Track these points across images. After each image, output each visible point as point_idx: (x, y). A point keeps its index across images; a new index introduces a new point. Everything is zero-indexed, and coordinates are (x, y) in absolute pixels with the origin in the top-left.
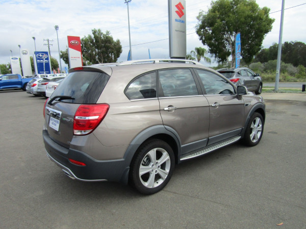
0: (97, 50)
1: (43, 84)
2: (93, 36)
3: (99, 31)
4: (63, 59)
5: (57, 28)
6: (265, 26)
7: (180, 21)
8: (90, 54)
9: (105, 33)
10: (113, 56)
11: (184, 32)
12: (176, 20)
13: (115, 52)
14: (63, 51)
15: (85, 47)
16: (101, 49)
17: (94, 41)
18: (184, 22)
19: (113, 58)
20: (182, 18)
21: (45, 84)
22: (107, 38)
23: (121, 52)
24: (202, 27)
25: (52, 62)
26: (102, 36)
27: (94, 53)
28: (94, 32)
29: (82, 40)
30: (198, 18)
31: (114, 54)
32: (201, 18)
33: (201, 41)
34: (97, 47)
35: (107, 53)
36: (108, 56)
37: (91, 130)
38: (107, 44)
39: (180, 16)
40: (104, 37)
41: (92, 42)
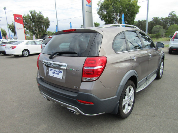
0: (33, 24)
1: (2, 46)
2: (30, 15)
3: (34, 11)
4: (10, 30)
5: (5, 9)
6: (136, 10)
7: (89, 6)
8: (29, 26)
9: (38, 13)
10: (44, 27)
11: (91, 13)
12: (87, 5)
13: (46, 25)
14: (10, 24)
15: (26, 22)
16: (36, 23)
17: (31, 18)
18: (91, 6)
19: (44, 29)
20: (90, 4)
21: (4, 46)
22: (40, 16)
23: (49, 25)
24: (101, 10)
25: (2, 32)
26: (36, 15)
27: (32, 25)
28: (31, 12)
29: (23, 17)
30: (98, 4)
31: (45, 26)
32: (100, 4)
33: (100, 18)
34: (34, 22)
35: (40, 26)
36: (41, 28)
37: (97, 78)
38: (40, 20)
39: (89, 3)
40: (37, 15)
41: (30, 18)
